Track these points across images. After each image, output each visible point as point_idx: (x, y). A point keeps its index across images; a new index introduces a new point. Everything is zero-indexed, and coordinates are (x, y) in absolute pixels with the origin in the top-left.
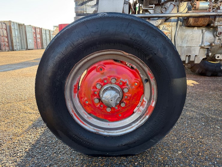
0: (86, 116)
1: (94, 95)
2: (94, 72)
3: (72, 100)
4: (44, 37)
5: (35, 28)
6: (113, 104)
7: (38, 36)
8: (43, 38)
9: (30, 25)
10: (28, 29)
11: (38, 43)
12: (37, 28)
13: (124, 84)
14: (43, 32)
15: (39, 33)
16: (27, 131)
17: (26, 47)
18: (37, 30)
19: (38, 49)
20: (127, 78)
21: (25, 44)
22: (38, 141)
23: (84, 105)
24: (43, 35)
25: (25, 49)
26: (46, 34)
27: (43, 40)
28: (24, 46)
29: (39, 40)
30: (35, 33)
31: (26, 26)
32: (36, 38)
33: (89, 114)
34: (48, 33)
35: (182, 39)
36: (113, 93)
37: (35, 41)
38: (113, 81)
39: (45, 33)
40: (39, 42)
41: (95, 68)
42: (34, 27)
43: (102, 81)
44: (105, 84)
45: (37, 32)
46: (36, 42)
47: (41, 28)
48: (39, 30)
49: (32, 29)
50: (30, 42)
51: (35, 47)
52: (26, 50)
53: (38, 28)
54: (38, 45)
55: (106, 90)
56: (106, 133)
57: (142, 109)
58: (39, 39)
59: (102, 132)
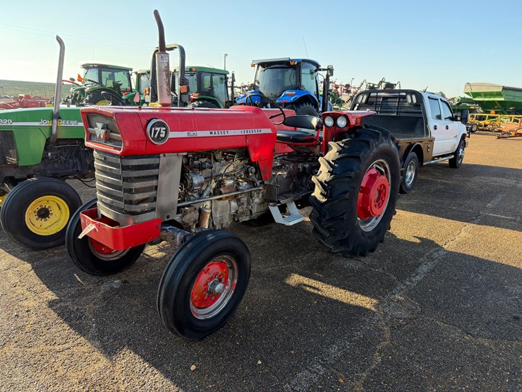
33: (197, 307)
44: (211, 281)
57: (227, 288)
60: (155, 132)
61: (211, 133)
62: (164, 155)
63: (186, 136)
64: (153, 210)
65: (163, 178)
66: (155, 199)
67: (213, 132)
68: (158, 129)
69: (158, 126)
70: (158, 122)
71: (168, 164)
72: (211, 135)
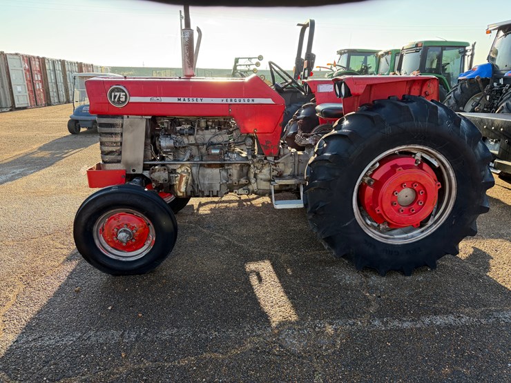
0: (109, 249)
1: (113, 234)
2: (113, 220)
3: (98, 238)
4: (51, 78)
5: (29, 60)
6: (124, 240)
7: (37, 77)
8: (49, 81)
9: (16, 54)
10: (12, 63)
11: (38, 93)
12: (34, 57)
13: (133, 227)
14: (49, 66)
15: (38, 69)
16: (63, 263)
17: (9, 104)
18: (33, 63)
19: (37, 105)
20: (136, 224)
21: (8, 97)
22: (74, 270)
23: (108, 242)
24: (48, 72)
25: (8, 110)
26: (54, 70)
27: (50, 85)
28: (6, 102)
29: (39, 86)
30: (30, 70)
31: (8, 56)
32: (32, 81)
33: (113, 247)
34: (59, 67)
35: (204, 176)
36: (124, 234)
37: (30, 89)
38: (125, 226)
39: (51, 68)
40: (39, 89)
41: (113, 217)
42: (26, 57)
43: (118, 226)
44: (120, 228)
45: (33, 68)
46: (33, 91)
47: (44, 59)
48: (37, 63)
49: (23, 62)
50: (19, 92)
51: (32, 102)
52: (11, 110)
53: (37, 60)
54: (38, 98)
55: (120, 232)
56: (124, 260)
57: (149, 242)
58: (40, 84)
59: (121, 259)
60: (115, 96)
61: (179, 100)
62: (128, 117)
63: (149, 101)
64: (119, 162)
65: (128, 137)
66: (120, 153)
67: (182, 99)
68: (118, 94)
69: (118, 92)
70: (117, 88)
71: (131, 125)
72: (179, 102)
